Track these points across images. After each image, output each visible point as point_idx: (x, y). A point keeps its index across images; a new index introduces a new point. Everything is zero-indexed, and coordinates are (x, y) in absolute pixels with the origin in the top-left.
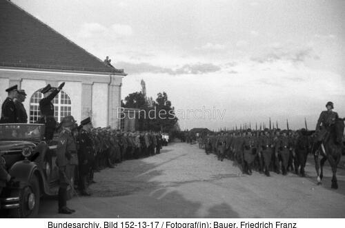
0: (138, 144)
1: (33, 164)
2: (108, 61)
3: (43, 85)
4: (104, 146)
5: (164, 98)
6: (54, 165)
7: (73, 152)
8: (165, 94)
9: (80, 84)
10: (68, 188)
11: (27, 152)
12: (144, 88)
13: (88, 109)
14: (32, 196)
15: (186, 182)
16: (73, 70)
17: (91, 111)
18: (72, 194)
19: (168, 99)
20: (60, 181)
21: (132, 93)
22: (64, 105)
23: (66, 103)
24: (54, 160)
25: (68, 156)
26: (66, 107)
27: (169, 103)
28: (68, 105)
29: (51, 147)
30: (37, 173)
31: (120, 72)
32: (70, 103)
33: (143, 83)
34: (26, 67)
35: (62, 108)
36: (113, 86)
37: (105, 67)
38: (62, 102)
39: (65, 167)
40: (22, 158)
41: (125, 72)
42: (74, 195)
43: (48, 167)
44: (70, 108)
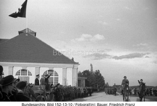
3: (48, 69)
5: (98, 72)
8: (99, 71)
9: (62, 68)
11: (41, 93)
12: (92, 67)
13: (65, 78)
19: (100, 73)
22: (56, 77)
23: (56, 76)
24: (48, 95)
26: (56, 78)
27: (100, 75)
28: (57, 77)
29: (47, 92)
31: (77, 63)
32: (58, 76)
33: (91, 65)
34: (41, 62)
35: (55, 78)
36: (74, 69)
37: (72, 62)
41: (79, 63)
43: (46, 97)
44: (58, 78)
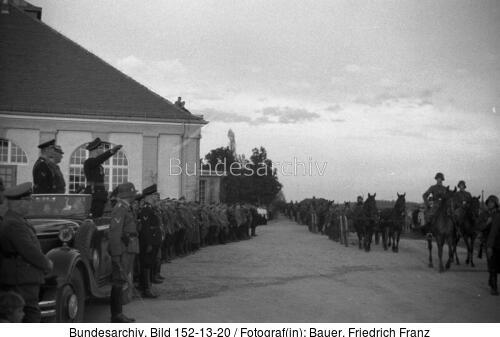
0: (224, 222)
1: (75, 253)
2: (180, 104)
3: (89, 138)
4: (176, 225)
5: (261, 155)
6: (105, 253)
7: (132, 235)
8: (263, 150)
9: (140, 137)
10: (125, 287)
11: (66, 235)
12: (233, 141)
13: (152, 171)
14: (73, 299)
15: (295, 278)
16: (130, 116)
17: (157, 174)
18: (130, 295)
19: (268, 158)
20: (113, 277)
21: (215, 148)
22: (118, 167)
23: (120, 164)
24: (104, 246)
25: (125, 240)
26: (120, 170)
27: (269, 163)
28: (123, 167)
29: (100, 228)
30: (80, 265)
32: (126, 164)
33: (231, 135)
35: (115, 171)
36: (187, 138)
38: (115, 162)
39: (121, 256)
40: (59, 244)
41: (205, 119)
42: (133, 298)
43: (96, 257)
44: (126, 172)
